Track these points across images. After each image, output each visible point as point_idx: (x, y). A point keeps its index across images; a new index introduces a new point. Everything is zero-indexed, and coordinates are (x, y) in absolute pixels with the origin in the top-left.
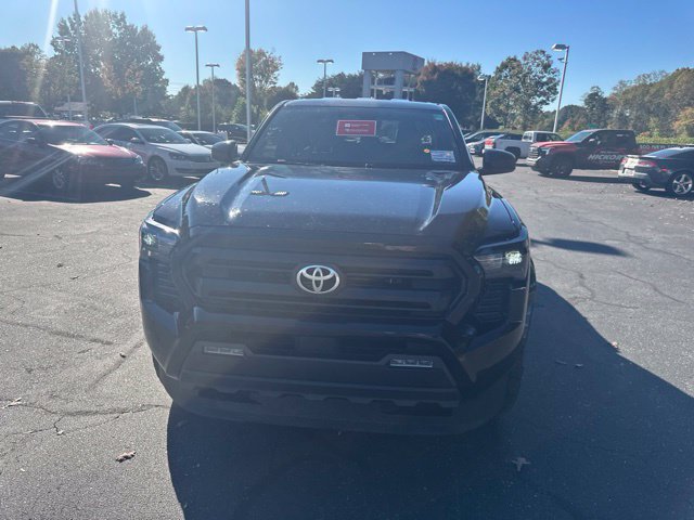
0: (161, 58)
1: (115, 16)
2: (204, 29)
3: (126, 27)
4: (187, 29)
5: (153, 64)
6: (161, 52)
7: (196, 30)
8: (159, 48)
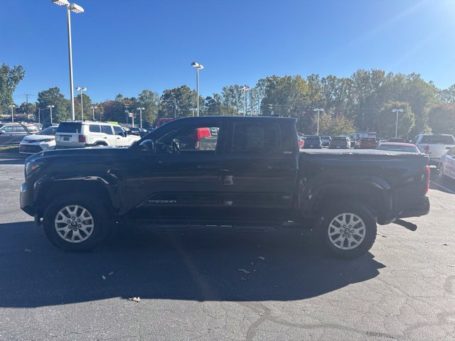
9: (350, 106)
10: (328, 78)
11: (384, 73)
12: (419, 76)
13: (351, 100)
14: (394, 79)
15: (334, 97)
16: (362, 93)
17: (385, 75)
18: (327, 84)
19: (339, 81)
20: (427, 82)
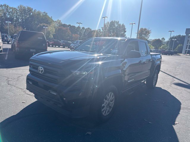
0: (125, 32)
1: (117, 22)
2: (135, 24)
3: (118, 24)
4: (130, 24)
5: (124, 33)
6: (126, 30)
7: (132, 24)
8: (125, 29)
9: (17, 22)
10: (4, 5)
11: (32, 9)
12: (47, 13)
13: (18, 19)
14: (37, 13)
15: (8, 16)
16: (23, 17)
17: (33, 10)
18: (4, 8)
19: (10, 8)
20: (50, 17)
